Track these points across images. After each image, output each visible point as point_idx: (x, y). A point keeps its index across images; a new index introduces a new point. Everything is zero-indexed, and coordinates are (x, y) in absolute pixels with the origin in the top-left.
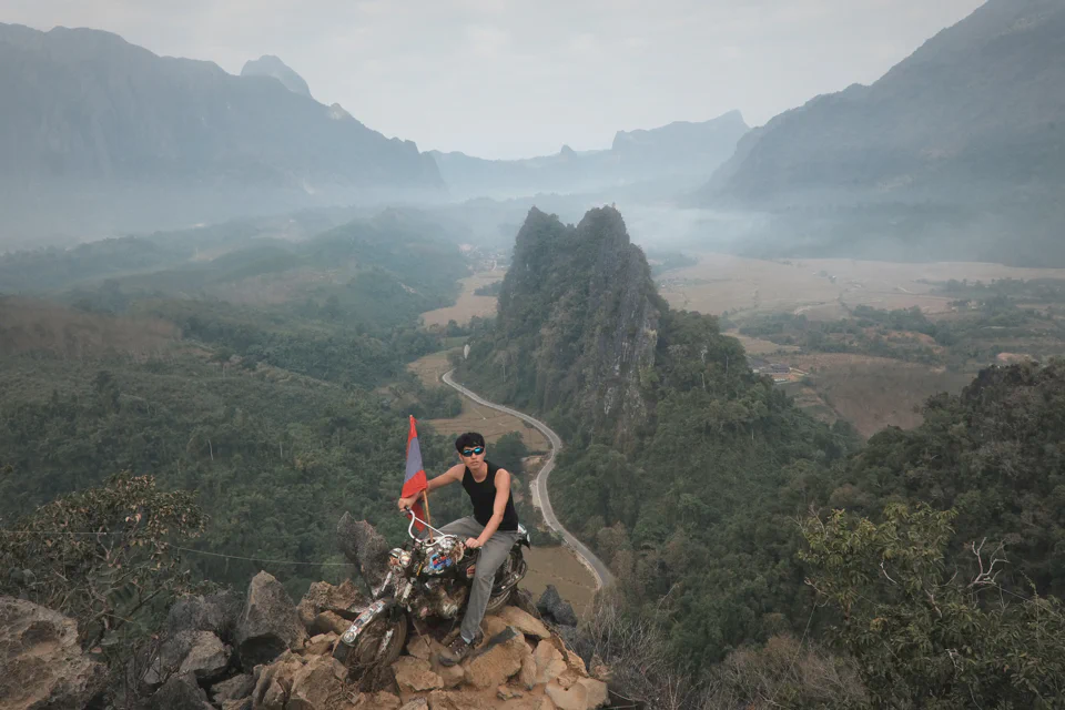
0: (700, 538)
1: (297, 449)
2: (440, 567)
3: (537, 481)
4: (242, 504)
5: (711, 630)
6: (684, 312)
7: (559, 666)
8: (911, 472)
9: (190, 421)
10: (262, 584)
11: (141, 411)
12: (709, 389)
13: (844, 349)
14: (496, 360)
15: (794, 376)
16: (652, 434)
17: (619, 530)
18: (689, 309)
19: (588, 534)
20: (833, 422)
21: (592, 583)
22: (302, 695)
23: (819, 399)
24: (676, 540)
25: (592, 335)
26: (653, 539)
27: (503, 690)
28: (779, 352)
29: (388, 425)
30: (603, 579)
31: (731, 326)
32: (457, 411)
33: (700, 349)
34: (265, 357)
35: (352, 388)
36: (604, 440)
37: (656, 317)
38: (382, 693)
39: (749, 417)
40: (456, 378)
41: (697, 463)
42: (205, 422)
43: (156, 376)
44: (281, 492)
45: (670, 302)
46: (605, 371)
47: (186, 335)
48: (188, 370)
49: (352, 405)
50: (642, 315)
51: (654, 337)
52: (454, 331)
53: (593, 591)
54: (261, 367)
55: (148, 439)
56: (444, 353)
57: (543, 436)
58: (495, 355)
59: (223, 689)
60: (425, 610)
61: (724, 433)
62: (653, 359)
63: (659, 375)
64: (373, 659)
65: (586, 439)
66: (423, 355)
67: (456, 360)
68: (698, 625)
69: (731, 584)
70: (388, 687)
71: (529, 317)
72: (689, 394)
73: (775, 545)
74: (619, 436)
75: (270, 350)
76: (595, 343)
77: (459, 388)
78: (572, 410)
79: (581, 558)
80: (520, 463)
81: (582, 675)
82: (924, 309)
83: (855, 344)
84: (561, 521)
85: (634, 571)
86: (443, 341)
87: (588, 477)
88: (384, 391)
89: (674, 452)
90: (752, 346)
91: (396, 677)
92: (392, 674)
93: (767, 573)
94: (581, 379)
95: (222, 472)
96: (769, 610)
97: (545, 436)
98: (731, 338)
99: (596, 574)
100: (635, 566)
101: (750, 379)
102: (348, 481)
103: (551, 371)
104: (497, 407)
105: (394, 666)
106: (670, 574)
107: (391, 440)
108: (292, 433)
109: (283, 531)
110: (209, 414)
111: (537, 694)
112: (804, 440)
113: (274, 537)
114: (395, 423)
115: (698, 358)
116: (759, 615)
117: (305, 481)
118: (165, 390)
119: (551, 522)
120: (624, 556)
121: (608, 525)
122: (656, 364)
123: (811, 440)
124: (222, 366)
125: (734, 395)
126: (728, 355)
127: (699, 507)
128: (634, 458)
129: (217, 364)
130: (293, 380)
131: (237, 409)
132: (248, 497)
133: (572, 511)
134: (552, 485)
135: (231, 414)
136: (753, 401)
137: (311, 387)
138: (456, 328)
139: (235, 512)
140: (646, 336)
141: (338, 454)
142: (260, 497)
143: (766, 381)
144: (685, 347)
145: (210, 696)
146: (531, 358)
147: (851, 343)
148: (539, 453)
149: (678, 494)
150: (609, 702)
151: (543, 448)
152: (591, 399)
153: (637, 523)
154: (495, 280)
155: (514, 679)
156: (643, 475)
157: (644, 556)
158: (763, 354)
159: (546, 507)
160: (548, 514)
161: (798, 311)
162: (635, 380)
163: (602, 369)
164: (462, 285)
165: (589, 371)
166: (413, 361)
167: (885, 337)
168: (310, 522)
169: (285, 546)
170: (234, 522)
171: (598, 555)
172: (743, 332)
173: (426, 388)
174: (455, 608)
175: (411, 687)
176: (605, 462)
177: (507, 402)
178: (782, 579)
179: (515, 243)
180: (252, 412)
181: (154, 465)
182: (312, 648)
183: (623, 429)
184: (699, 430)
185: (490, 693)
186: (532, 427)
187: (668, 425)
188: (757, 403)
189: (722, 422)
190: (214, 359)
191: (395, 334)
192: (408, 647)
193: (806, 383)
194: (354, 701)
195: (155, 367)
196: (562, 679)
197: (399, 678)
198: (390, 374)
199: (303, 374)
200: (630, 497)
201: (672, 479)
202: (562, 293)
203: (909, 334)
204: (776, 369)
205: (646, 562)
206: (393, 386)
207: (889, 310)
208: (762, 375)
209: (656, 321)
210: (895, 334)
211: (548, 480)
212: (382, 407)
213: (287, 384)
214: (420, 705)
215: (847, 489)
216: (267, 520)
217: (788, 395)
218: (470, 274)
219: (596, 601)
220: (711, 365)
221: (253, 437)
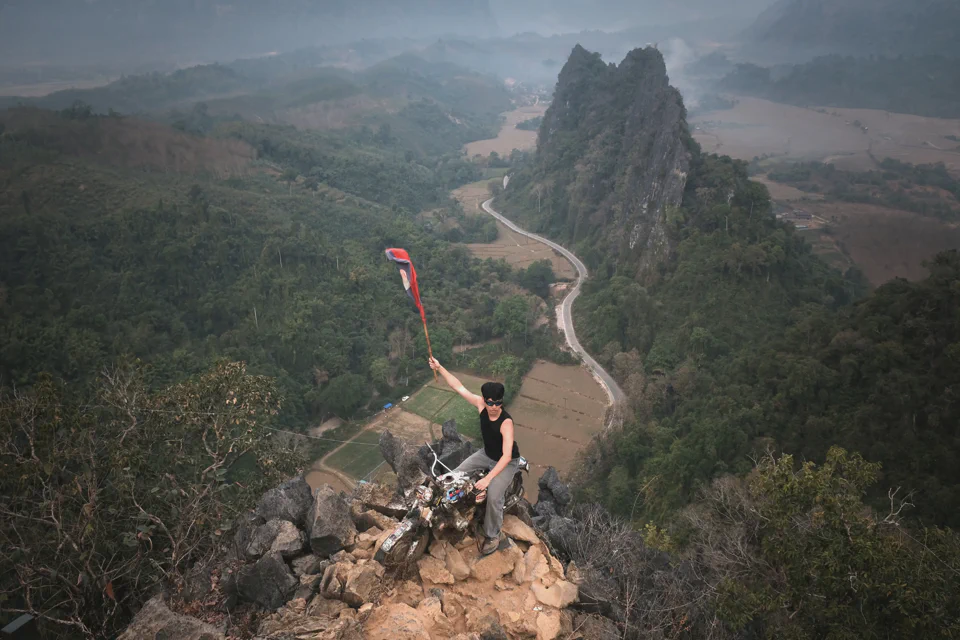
0: (707, 367)
1: (350, 262)
2: (454, 498)
3: (562, 306)
4: (306, 307)
5: (707, 448)
6: (715, 156)
7: (542, 568)
8: (910, 322)
9: (263, 232)
10: (325, 498)
11: (225, 221)
12: (731, 231)
13: (865, 200)
14: (532, 192)
15: (815, 223)
16: (673, 270)
17: (634, 355)
18: (720, 153)
19: (606, 358)
20: (845, 270)
21: (606, 401)
22: (353, 590)
23: (835, 247)
24: (685, 369)
25: (624, 174)
26: (664, 366)
27: (500, 584)
28: (804, 199)
29: (430, 246)
30: (616, 397)
31: (760, 171)
32: (493, 236)
33: (727, 193)
34: (324, 178)
35: (400, 211)
36: (627, 273)
37: (687, 159)
38: (410, 582)
39: (766, 261)
40: (494, 206)
41: (712, 300)
42: (276, 234)
43: (236, 191)
44: (337, 299)
45: (702, 145)
46: (633, 209)
47: (260, 155)
48: (261, 187)
49: (399, 226)
50: (673, 155)
51: (683, 179)
52: (495, 162)
53: (606, 406)
54: (322, 187)
55: (231, 246)
56: (485, 183)
57: (571, 265)
58: (532, 188)
59: (300, 565)
60: (442, 525)
61: (741, 275)
62: (680, 200)
63: (684, 216)
64: (403, 560)
65: (610, 270)
66: (465, 183)
67: (495, 190)
68: (696, 442)
69: (730, 411)
70: (414, 578)
71: (566, 153)
72: (711, 236)
73: (775, 379)
74: (641, 270)
75: (329, 172)
76: (626, 181)
77: (496, 215)
78: (599, 243)
79: (596, 377)
80: (548, 288)
81: (560, 577)
82: (948, 165)
83: (878, 196)
84: (582, 343)
85: (643, 391)
86: (484, 171)
87: (610, 306)
88: (430, 214)
89: (691, 288)
90: (777, 192)
91: (420, 572)
92: (418, 569)
93: (764, 403)
94: (611, 214)
95: (290, 279)
96: (761, 434)
97: (573, 265)
98: (757, 183)
99: (609, 393)
100: (645, 388)
101: (772, 224)
102: (395, 293)
103: (583, 205)
104: (530, 235)
105: (418, 563)
106: (676, 397)
107: (433, 259)
108: (347, 249)
109: (339, 333)
110: (278, 227)
111: (524, 588)
112: (816, 285)
113: (331, 337)
114: (437, 245)
115: (724, 202)
116: (751, 438)
117: (357, 292)
118: (243, 203)
119: (572, 343)
120: (635, 379)
121: (624, 350)
122: (682, 205)
123: (823, 285)
124: (289, 185)
125: (755, 239)
126: (753, 200)
127: (709, 341)
128: (653, 291)
129: (285, 183)
130: (349, 201)
131: (302, 225)
132: (310, 302)
133: (592, 335)
134: (576, 310)
135: (296, 228)
136: (772, 246)
137: (364, 208)
138: (497, 159)
139: (301, 314)
140: (676, 177)
141: (386, 270)
142: (322, 303)
143: (787, 227)
144: (713, 190)
145: (292, 568)
146: (565, 191)
147: (874, 194)
148: (566, 281)
149: (691, 327)
150: (578, 600)
151: (570, 276)
152: (618, 233)
153: (651, 350)
154: (536, 115)
155: (508, 576)
156: (661, 307)
157: (654, 380)
158: (788, 200)
159: (569, 331)
160: (570, 336)
161: (828, 160)
162: (661, 219)
163: (630, 206)
164: (505, 118)
165: (618, 208)
166: (457, 187)
167: (907, 190)
168: (362, 326)
169: (341, 345)
170: (300, 321)
171: (612, 376)
172: (771, 177)
173: (467, 214)
174: (466, 524)
175: (431, 581)
176: (626, 293)
177: (539, 232)
178: (777, 410)
179: (557, 80)
180: (313, 228)
181: (236, 268)
182: (360, 544)
183: (645, 264)
184: (717, 270)
185: (489, 584)
186: (562, 255)
187: (689, 263)
188: (776, 247)
189: (740, 265)
190: (283, 178)
191: (440, 163)
192: (430, 548)
193: (826, 231)
194: (389, 594)
195: (235, 183)
196: (545, 580)
197: (422, 572)
198: (434, 199)
199: (357, 195)
200: (646, 326)
201: (688, 314)
202: (599, 132)
203: (930, 189)
204: (799, 216)
205: (656, 385)
206: (437, 211)
207: (915, 164)
208: (785, 221)
209: (687, 163)
210: (917, 188)
211: (573, 305)
212: (426, 229)
213: (343, 204)
214: (436, 602)
215: (849, 334)
216: (327, 322)
217: (807, 242)
218: (513, 108)
219: (607, 415)
220: (736, 209)
221: (314, 250)
